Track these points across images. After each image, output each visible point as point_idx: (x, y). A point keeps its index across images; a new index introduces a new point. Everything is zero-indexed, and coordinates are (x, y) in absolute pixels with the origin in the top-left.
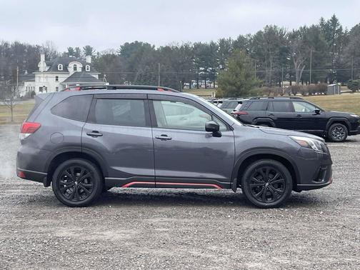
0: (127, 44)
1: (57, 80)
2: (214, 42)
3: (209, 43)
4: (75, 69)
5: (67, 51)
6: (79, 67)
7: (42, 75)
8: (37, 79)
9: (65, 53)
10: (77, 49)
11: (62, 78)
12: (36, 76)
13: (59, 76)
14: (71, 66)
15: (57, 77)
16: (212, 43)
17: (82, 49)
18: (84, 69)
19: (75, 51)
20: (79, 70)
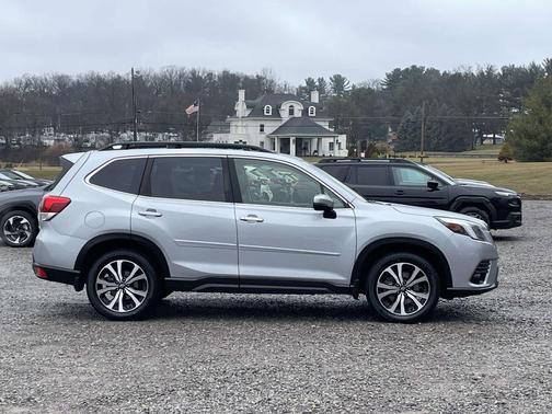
0: (397, 70)
1: (262, 130)
2: (537, 64)
3: (527, 66)
4: (291, 112)
5: (304, 85)
6: (298, 109)
7: (240, 124)
8: (232, 129)
9: (301, 87)
10: (321, 80)
11: (271, 127)
12: (233, 124)
13: (266, 124)
14: (285, 107)
15: (262, 126)
16: (534, 66)
17: (328, 81)
18: (305, 112)
19: (317, 84)
20: (298, 114)
